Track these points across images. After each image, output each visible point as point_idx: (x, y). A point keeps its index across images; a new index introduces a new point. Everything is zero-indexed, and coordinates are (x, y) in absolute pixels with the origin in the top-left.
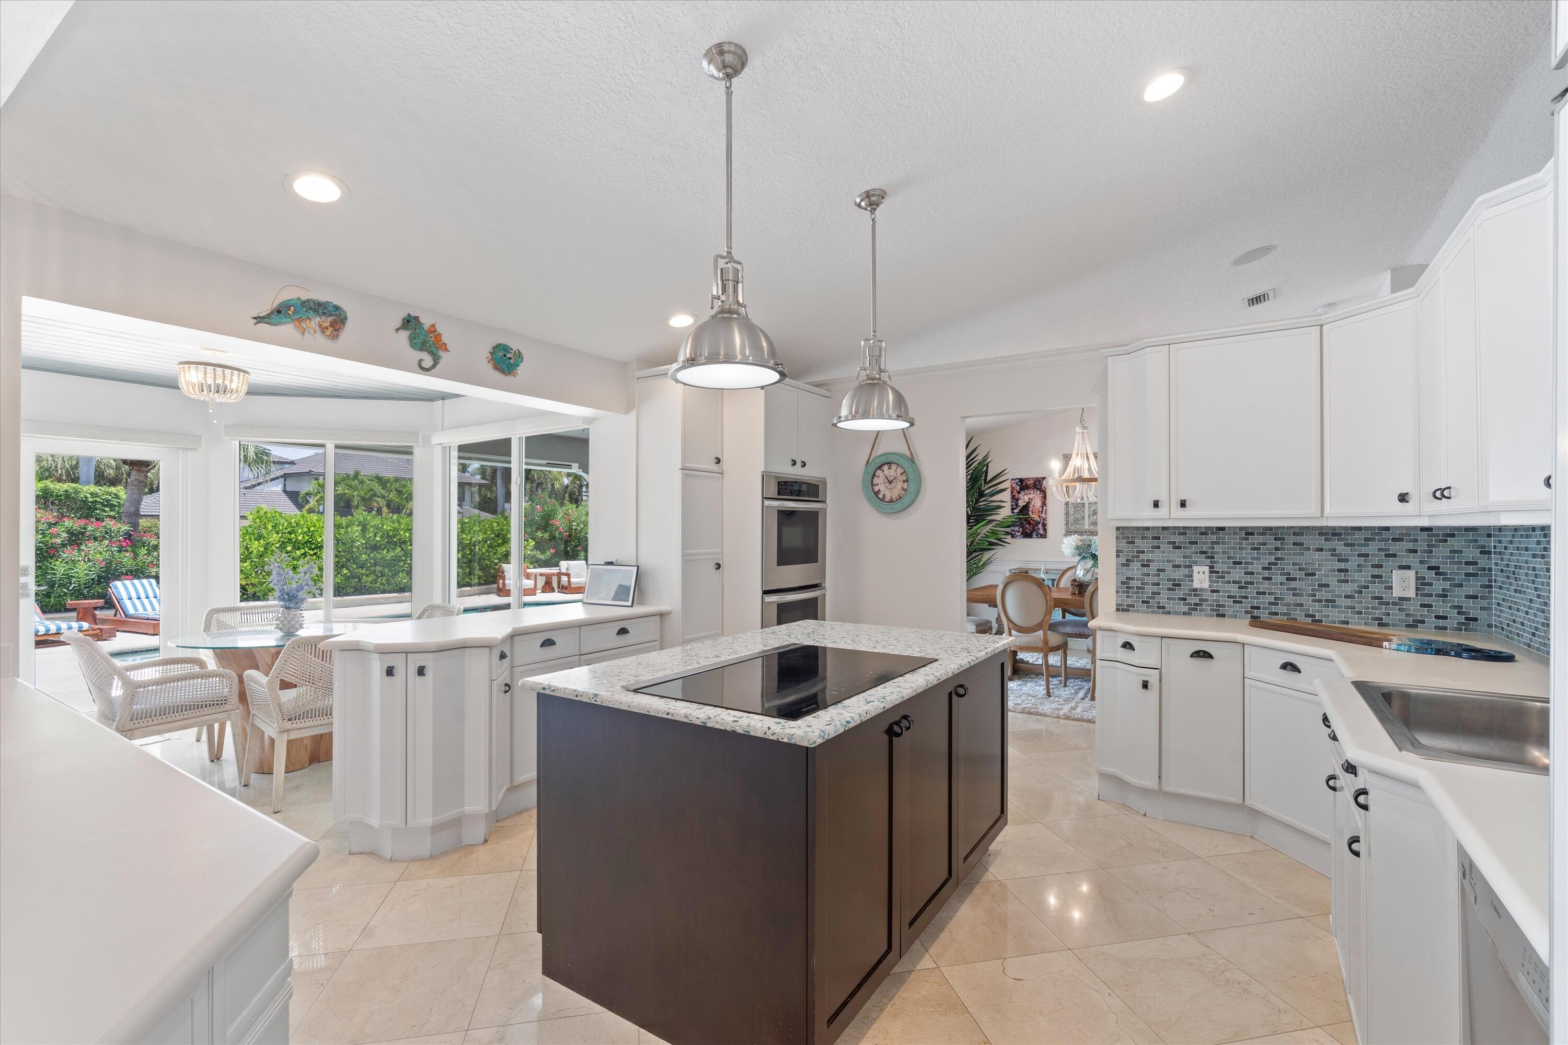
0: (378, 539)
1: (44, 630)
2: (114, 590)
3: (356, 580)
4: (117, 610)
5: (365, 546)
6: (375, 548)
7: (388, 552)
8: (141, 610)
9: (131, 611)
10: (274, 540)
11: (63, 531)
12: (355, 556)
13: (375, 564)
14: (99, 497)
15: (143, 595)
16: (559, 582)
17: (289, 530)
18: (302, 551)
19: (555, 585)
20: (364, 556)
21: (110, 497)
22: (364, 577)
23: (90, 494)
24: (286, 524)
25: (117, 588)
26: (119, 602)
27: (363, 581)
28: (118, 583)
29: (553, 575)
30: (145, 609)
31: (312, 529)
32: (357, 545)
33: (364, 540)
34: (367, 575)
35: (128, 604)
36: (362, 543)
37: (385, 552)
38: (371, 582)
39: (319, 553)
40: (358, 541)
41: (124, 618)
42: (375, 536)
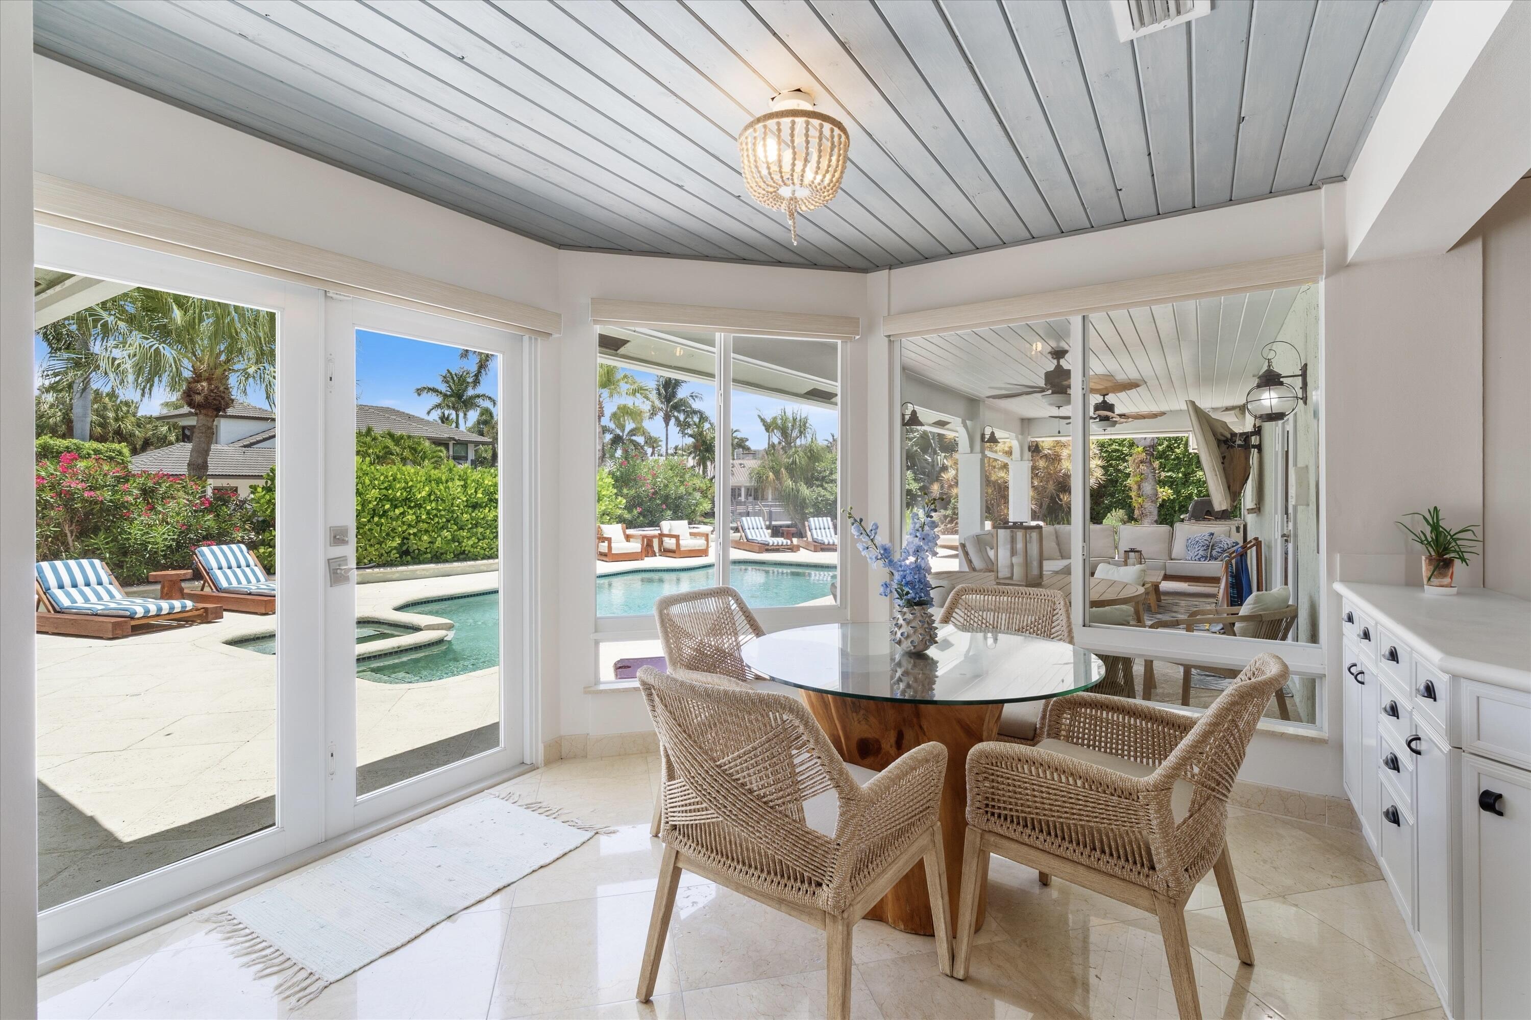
0: (479, 495)
1: (142, 611)
2: (200, 558)
3: (457, 544)
4: (206, 581)
5: (465, 504)
6: (475, 506)
7: (489, 511)
8: (235, 584)
9: (224, 584)
10: (372, 497)
11: (135, 487)
12: (455, 515)
13: (476, 525)
14: (102, 454)
15: (234, 564)
16: (661, 543)
17: (386, 485)
18: (401, 510)
19: (656, 548)
20: (465, 516)
21: (113, 455)
22: (465, 541)
23: (93, 450)
24: (382, 478)
25: (205, 555)
26: (208, 574)
27: (464, 544)
28: (205, 549)
29: (654, 537)
30: (239, 582)
31: (410, 484)
32: (457, 502)
33: (466, 496)
34: (469, 538)
35: (219, 573)
36: (463, 501)
37: (487, 511)
38: (472, 546)
39: (419, 512)
40: (458, 498)
41: (216, 594)
42: (476, 492)
